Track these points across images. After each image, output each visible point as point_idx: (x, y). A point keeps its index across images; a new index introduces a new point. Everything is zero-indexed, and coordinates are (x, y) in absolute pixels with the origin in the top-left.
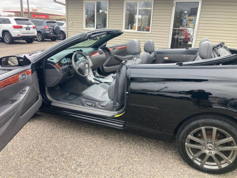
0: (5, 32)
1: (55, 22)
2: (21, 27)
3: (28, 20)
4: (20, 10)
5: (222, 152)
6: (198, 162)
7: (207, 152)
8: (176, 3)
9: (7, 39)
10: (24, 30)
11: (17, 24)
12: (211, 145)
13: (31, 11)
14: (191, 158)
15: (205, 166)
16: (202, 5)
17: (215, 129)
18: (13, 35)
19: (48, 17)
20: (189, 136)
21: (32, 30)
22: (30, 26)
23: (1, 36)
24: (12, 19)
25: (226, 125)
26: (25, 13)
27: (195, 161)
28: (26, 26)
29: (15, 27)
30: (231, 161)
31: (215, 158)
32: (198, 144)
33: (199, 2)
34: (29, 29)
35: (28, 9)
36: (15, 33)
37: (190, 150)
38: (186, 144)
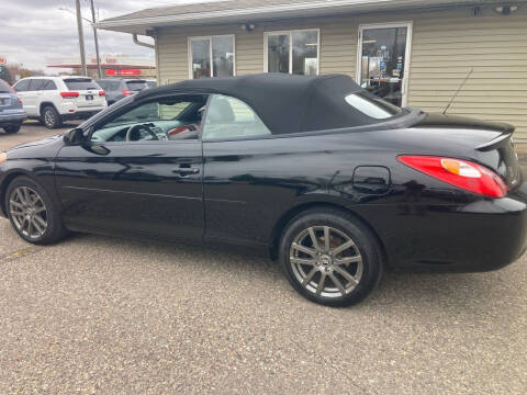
0: (46, 106)
1: (144, 82)
2: (77, 95)
3: (89, 81)
4: (79, 63)
5: (343, 266)
6: (312, 288)
7: (322, 268)
8: (364, 31)
9: (50, 120)
10: (82, 100)
11: (70, 89)
12: (326, 256)
13: (103, 62)
14: (302, 281)
15: (324, 294)
16: (414, 32)
17: (326, 229)
18: (62, 112)
19: (139, 73)
20: (294, 244)
21: (97, 100)
22: (94, 92)
23: (39, 114)
24: (59, 81)
25: (341, 220)
26: (90, 67)
27: (308, 287)
28: (85, 92)
29: (64, 95)
30: (357, 282)
31: (334, 279)
32: (309, 256)
33: (406, 28)
34: (92, 98)
35: (98, 60)
36: (65, 107)
37: (300, 269)
38: (291, 258)
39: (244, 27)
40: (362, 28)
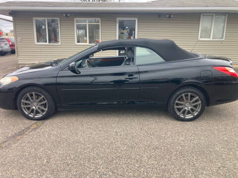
15: (186, 118)
17: (189, 94)
31: (191, 111)
33: (135, 20)
39: (64, 15)
40: (118, 19)
